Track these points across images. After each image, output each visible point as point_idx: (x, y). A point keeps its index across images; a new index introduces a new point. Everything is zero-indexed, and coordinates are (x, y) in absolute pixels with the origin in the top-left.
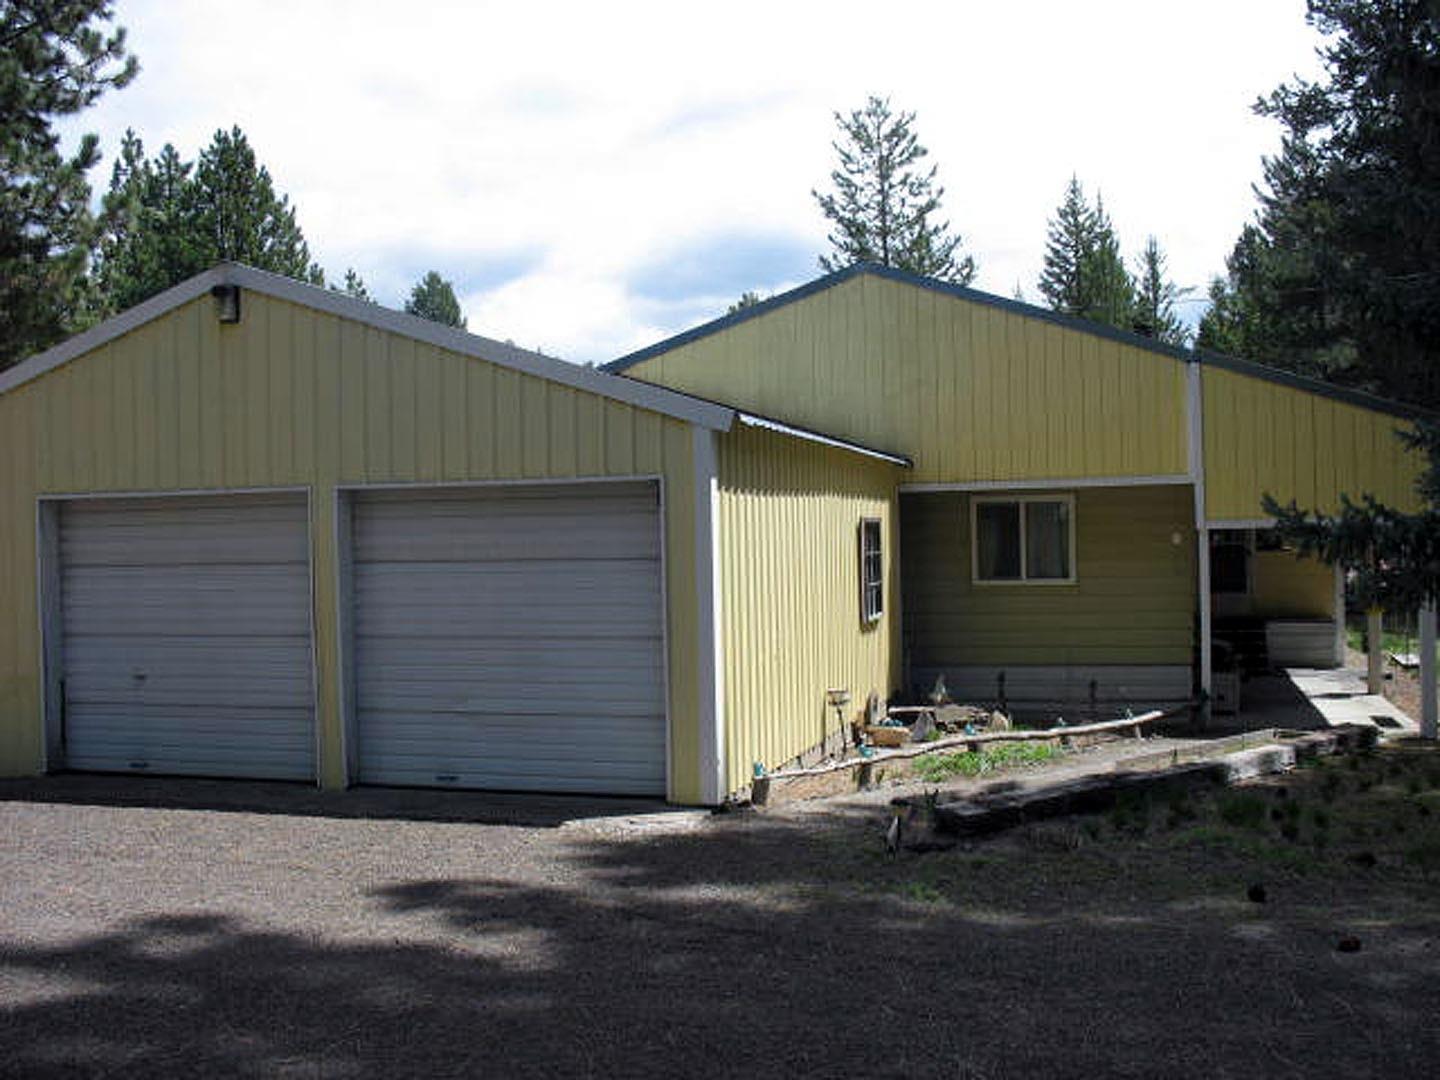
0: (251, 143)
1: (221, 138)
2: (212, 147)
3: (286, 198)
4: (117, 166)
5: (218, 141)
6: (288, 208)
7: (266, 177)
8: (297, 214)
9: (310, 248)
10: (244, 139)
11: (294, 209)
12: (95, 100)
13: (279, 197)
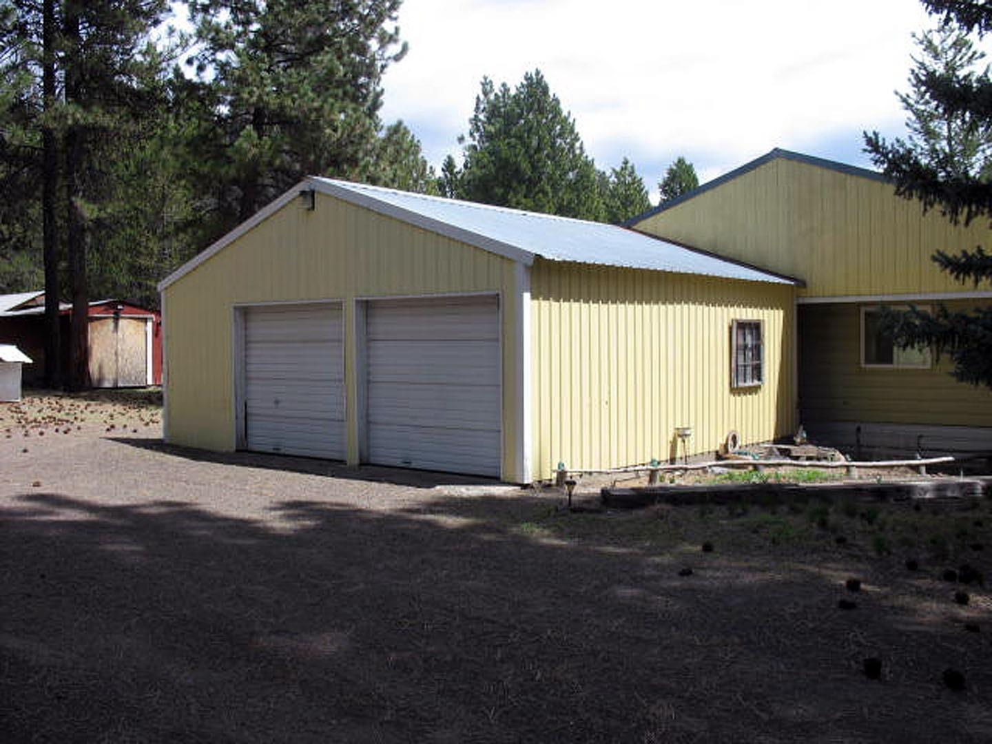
0: (546, 79)
1: (528, 78)
2: (522, 83)
3: (569, 113)
4: (478, 98)
5: (526, 79)
6: (571, 120)
7: (557, 101)
8: (576, 123)
9: (585, 147)
10: (542, 77)
11: (574, 120)
12: (386, 70)
13: (565, 113)
